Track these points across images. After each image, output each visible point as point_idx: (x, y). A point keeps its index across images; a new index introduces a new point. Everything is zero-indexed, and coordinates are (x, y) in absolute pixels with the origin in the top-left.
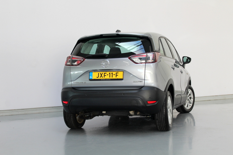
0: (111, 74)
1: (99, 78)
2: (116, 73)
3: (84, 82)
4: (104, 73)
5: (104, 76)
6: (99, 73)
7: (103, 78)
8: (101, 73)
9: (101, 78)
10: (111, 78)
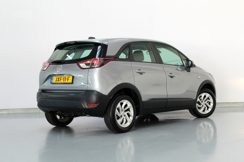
0: (65, 79)
1: (57, 82)
2: (68, 78)
3: (48, 85)
4: (61, 78)
5: (60, 80)
6: (57, 77)
7: (59, 82)
8: (59, 77)
9: (58, 82)
10: (64, 82)
